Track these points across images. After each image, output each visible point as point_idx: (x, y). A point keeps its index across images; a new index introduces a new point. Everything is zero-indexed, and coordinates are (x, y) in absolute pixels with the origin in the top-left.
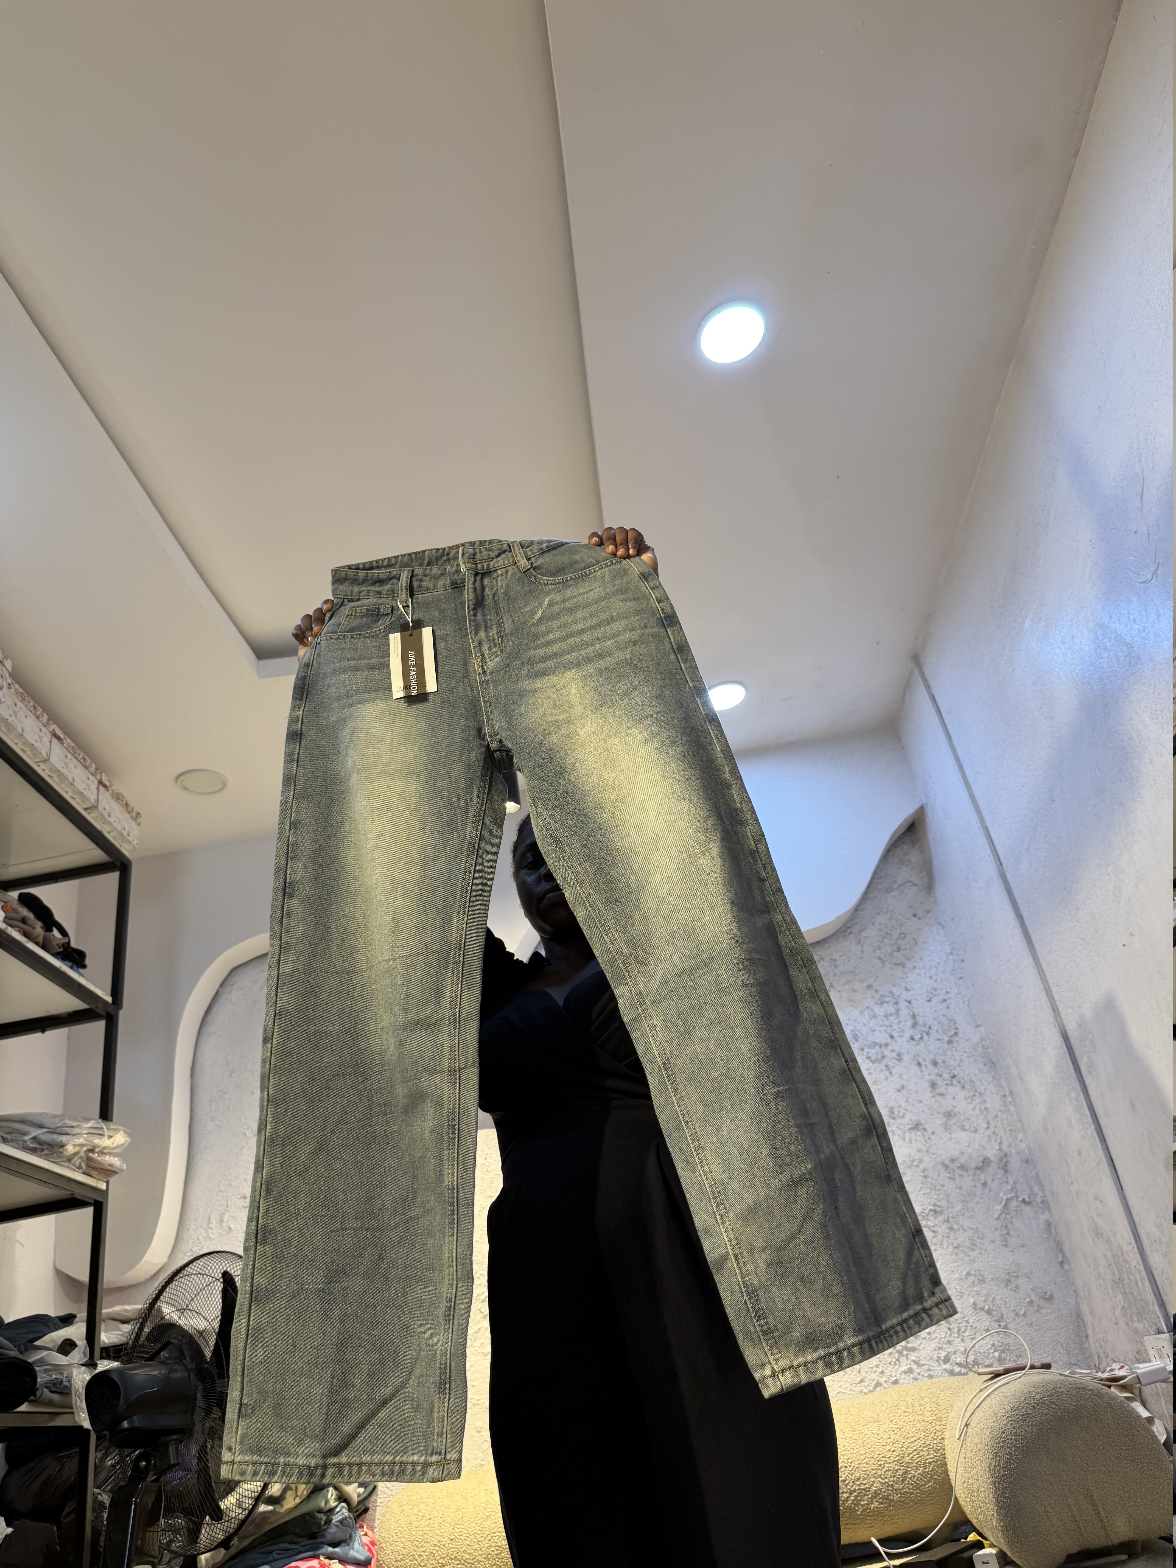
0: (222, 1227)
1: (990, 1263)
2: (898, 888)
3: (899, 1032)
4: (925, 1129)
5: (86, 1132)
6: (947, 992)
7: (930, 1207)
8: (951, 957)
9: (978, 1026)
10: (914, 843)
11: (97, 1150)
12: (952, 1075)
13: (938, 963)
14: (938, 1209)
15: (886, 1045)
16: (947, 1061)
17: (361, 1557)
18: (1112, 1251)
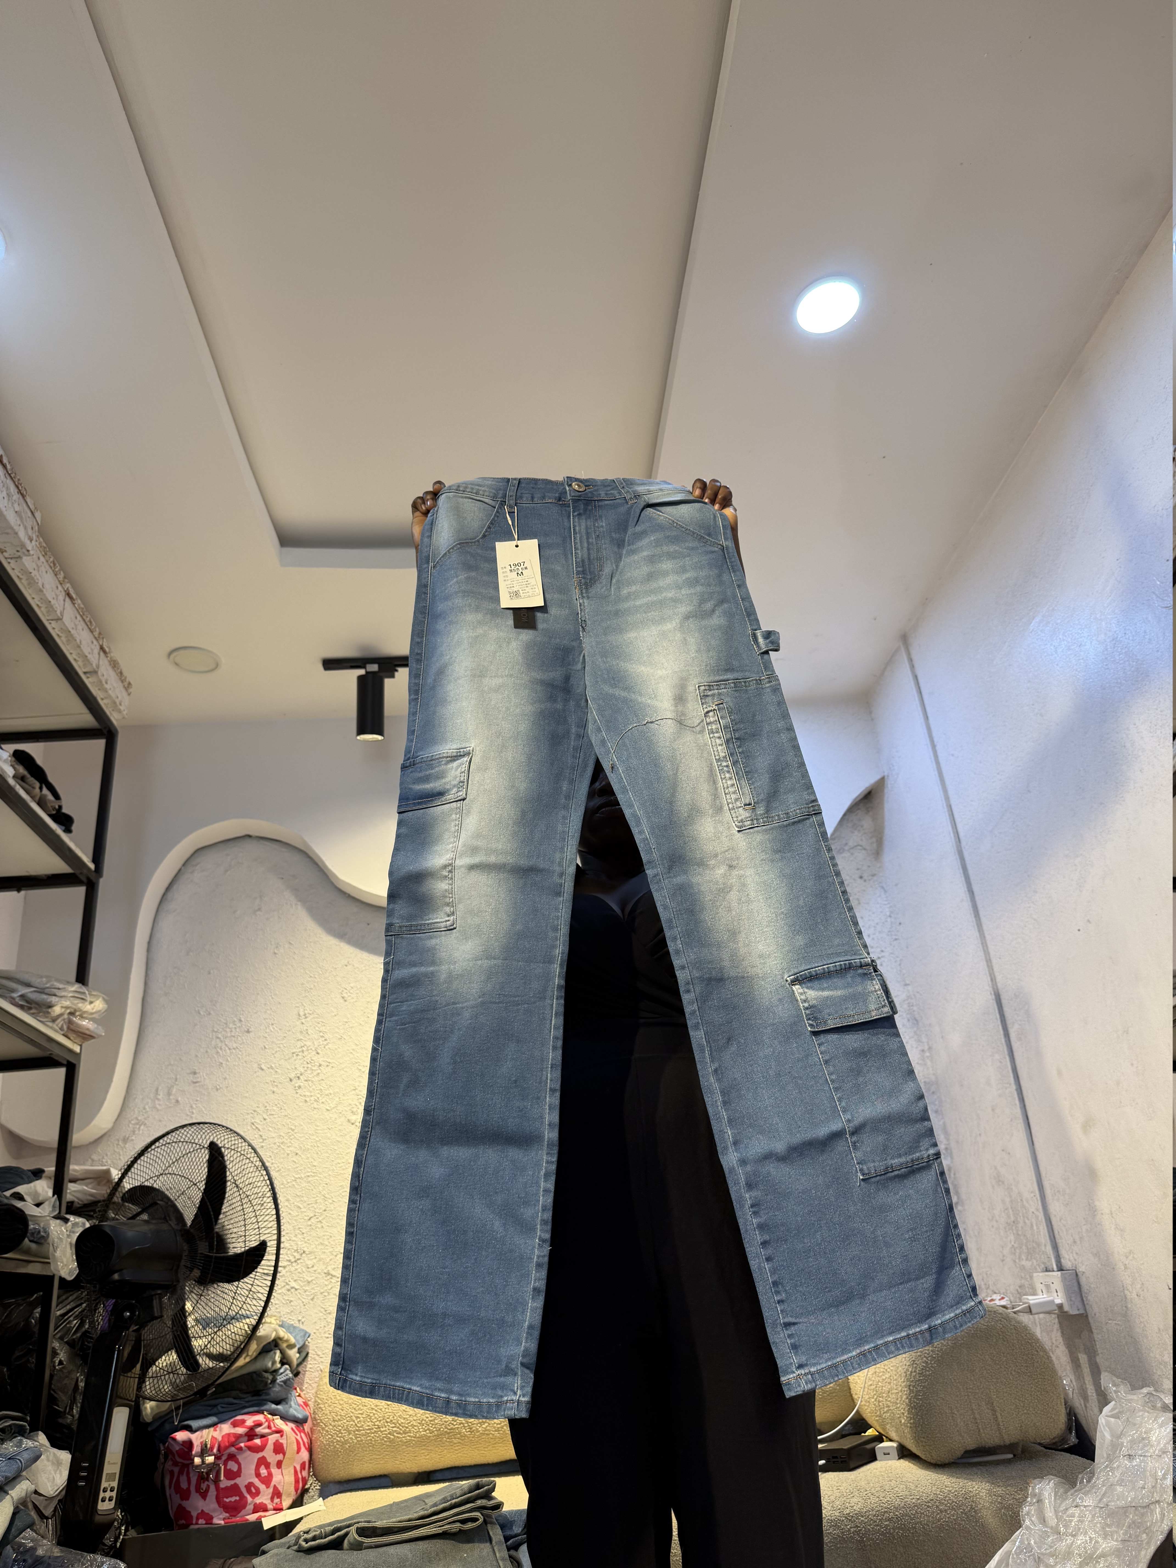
0: (169, 1099)
2: (848, 851)
5: (71, 995)
6: (882, 951)
8: (889, 920)
9: (906, 985)
10: (868, 810)
11: (77, 1013)
13: (877, 924)
17: (300, 1416)
18: (1011, 1197)
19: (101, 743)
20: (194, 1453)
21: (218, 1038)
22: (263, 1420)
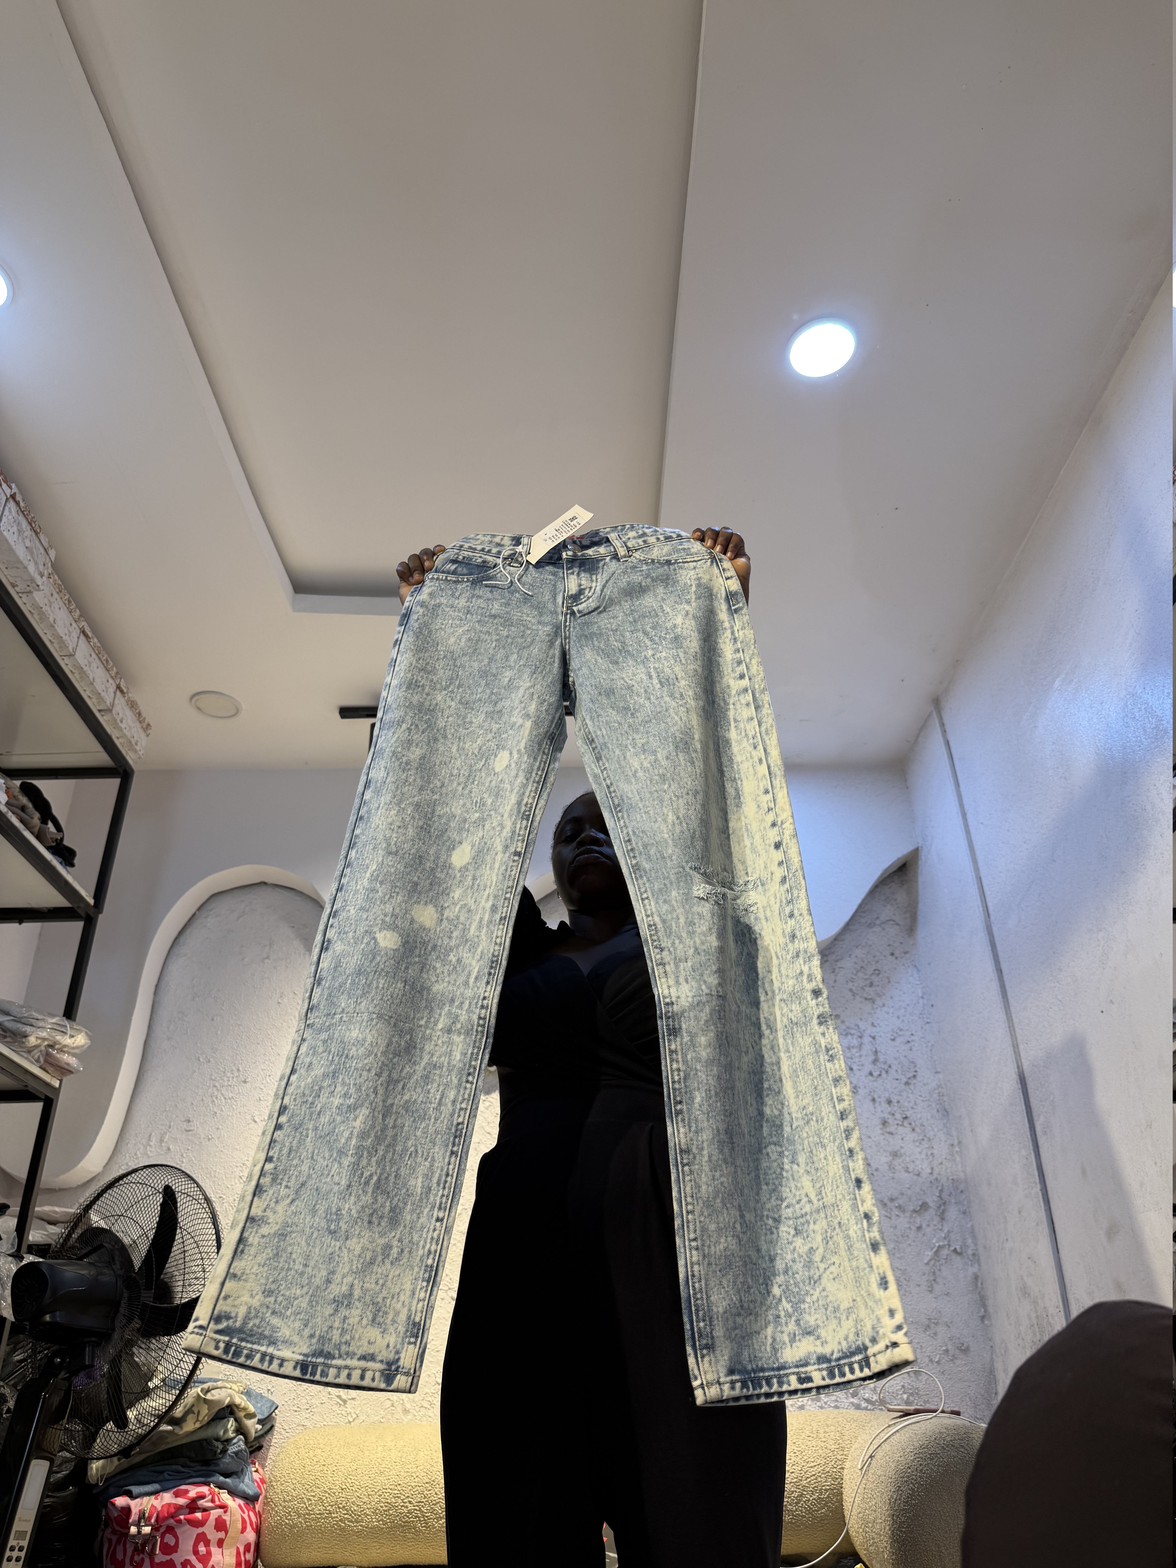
0: (161, 1147)
2: (880, 925)
5: (49, 1026)
6: (912, 1035)
8: (921, 1001)
9: (937, 1072)
10: (902, 883)
11: (57, 1047)
12: (904, 1116)
13: (908, 1005)
16: (901, 1101)
17: (250, 1492)
18: (1036, 1311)
19: (115, 783)
20: (131, 1521)
21: (215, 1086)
22: (207, 1493)
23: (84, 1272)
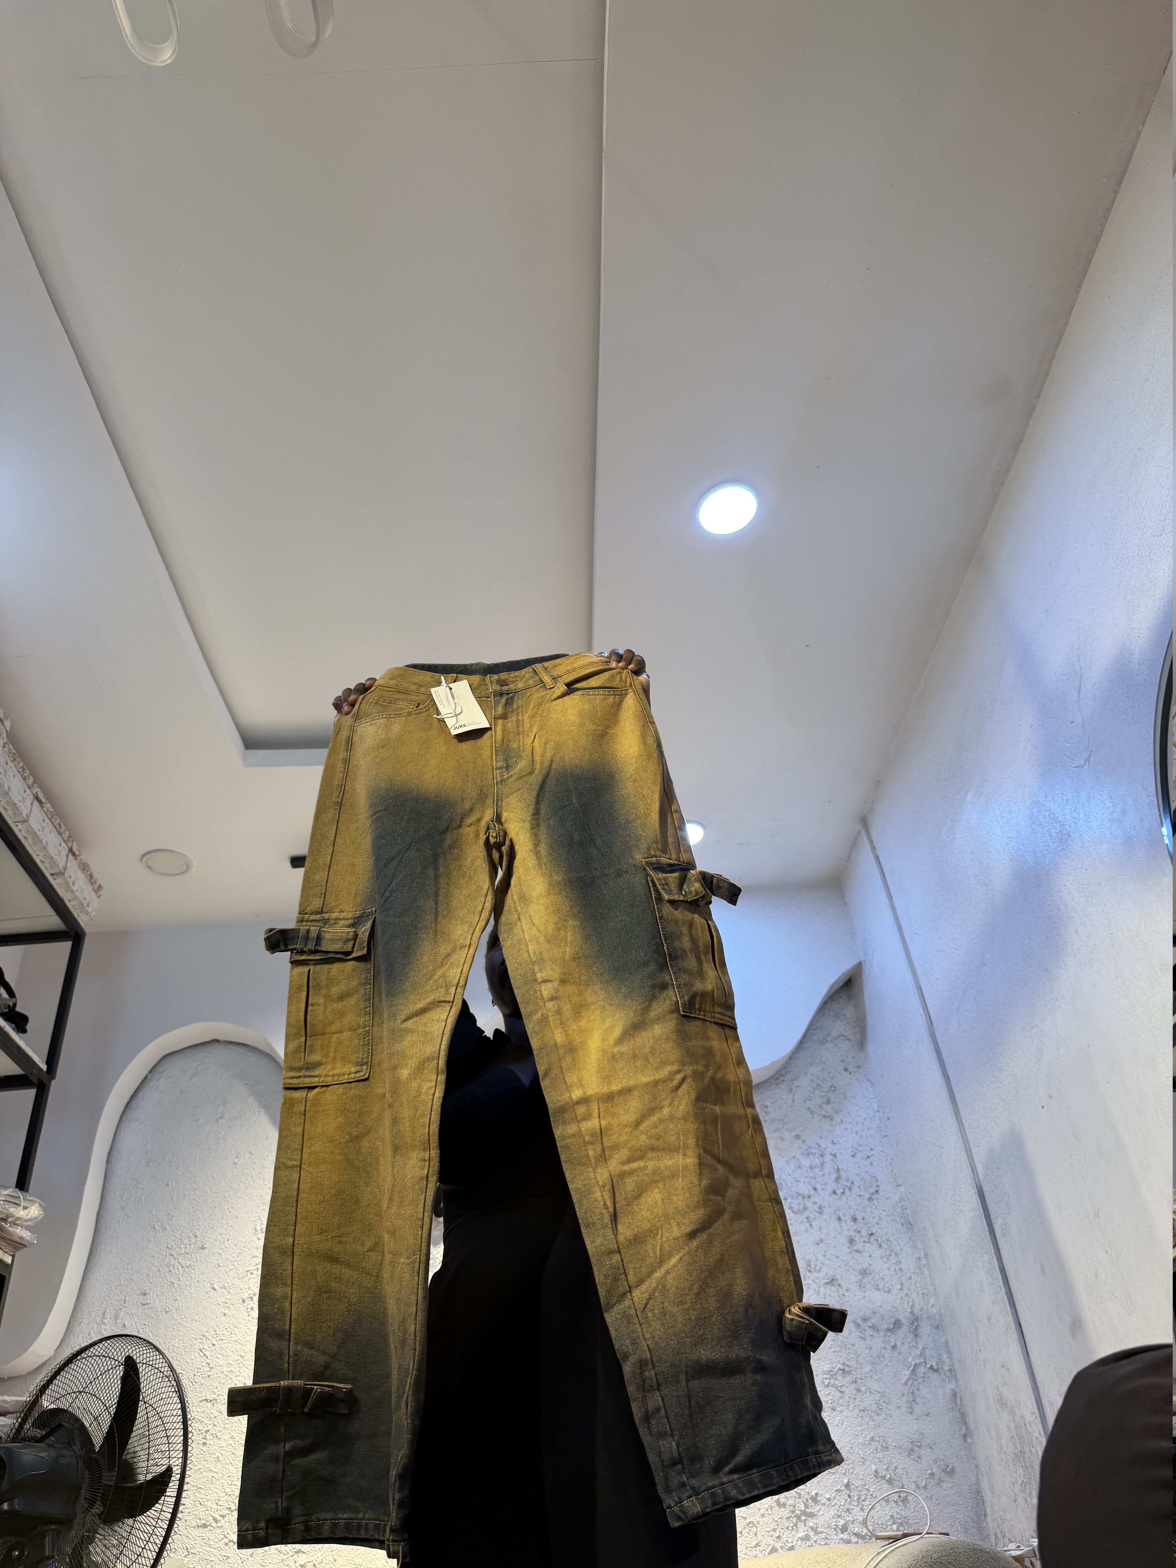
1: (895, 1430)
2: (832, 1041)
3: (822, 1185)
4: (839, 1285)
5: (3, 1199)
6: (872, 1149)
7: (839, 1366)
8: (877, 1115)
9: (898, 1186)
10: (849, 998)
11: (10, 1220)
12: (870, 1233)
13: (865, 1120)
14: (847, 1369)
15: (809, 1197)
16: (866, 1218)
18: (1015, 1421)
19: (67, 946)
21: (171, 1255)
23: (44, 1454)
